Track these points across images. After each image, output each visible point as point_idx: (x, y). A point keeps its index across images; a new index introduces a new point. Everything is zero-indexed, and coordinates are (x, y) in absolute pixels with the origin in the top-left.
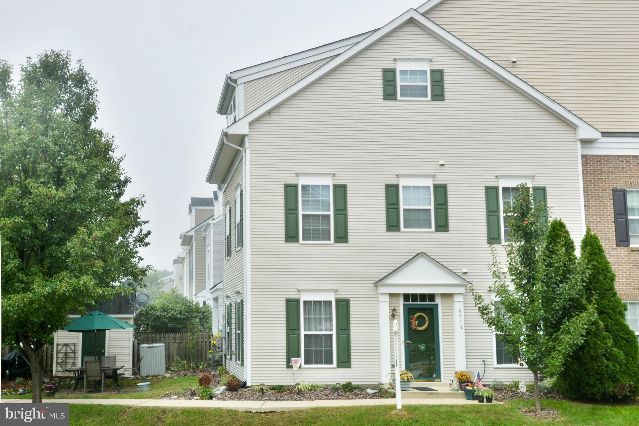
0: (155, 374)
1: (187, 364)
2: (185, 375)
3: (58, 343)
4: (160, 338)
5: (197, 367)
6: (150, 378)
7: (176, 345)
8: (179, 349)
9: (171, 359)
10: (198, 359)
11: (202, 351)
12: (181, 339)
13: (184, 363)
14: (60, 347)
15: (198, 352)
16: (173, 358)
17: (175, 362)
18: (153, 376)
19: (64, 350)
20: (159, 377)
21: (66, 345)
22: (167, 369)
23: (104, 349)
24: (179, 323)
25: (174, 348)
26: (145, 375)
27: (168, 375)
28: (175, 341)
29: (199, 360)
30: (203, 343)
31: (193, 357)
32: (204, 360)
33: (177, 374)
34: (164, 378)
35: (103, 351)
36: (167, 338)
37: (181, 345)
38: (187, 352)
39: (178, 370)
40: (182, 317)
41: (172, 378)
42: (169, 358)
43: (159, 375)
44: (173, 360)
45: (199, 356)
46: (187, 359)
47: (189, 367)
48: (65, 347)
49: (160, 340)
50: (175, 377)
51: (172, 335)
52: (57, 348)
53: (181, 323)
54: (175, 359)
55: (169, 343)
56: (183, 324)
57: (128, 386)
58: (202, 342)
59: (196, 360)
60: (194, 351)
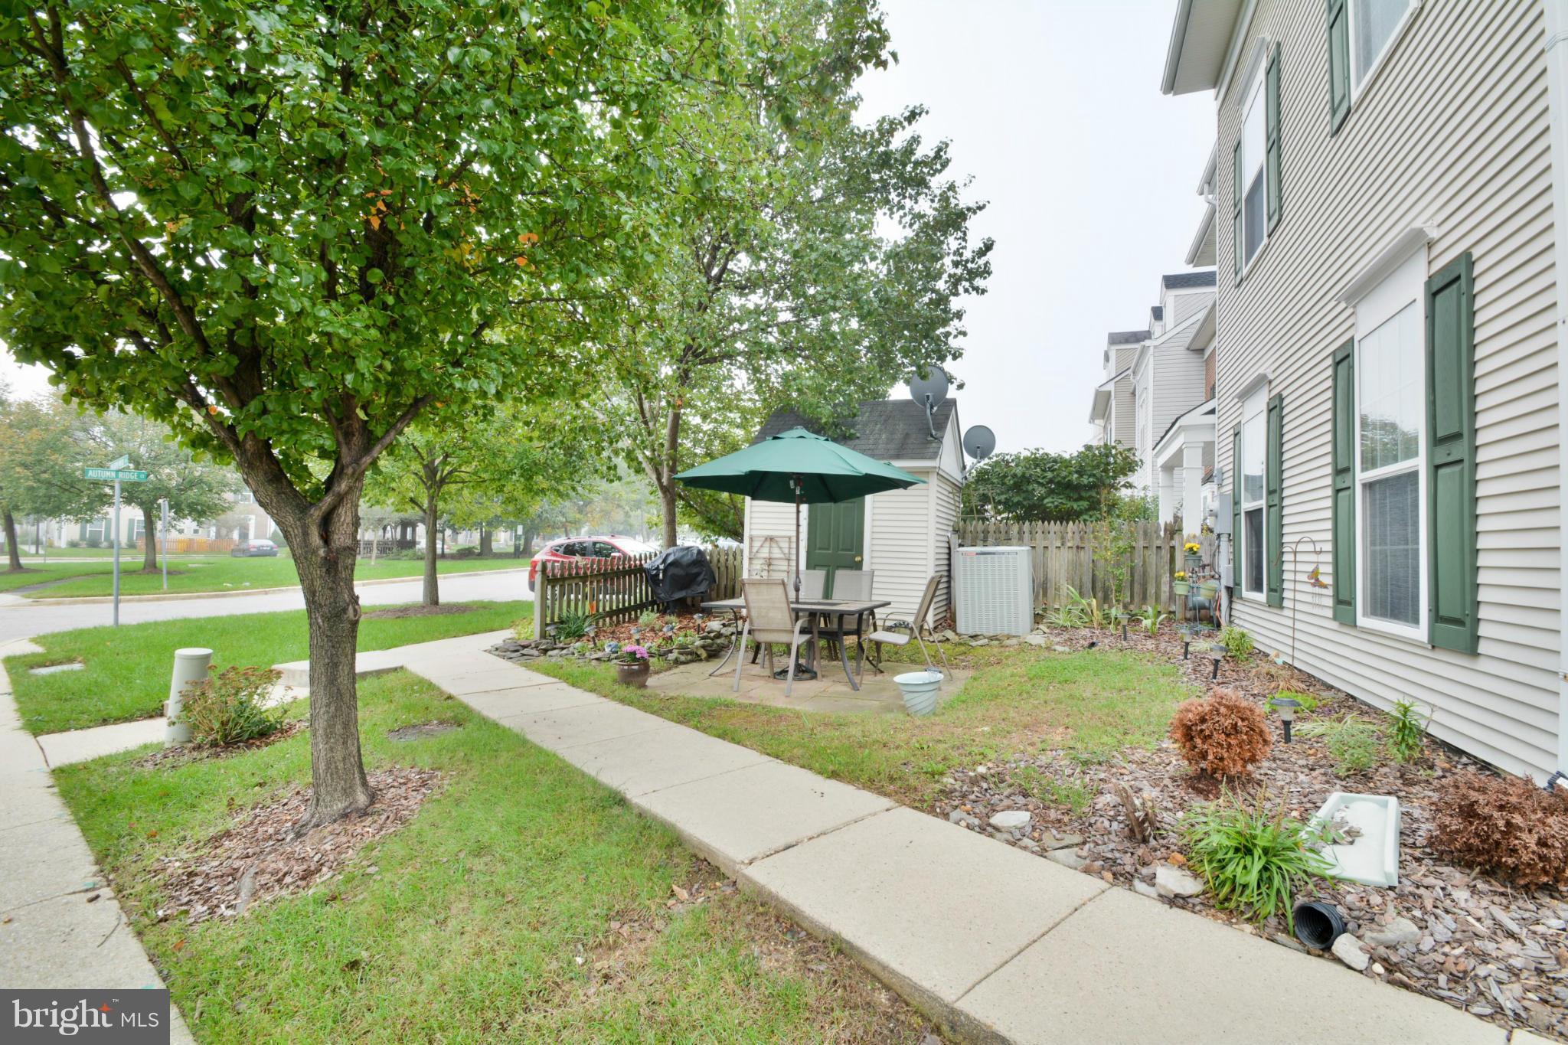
0: (998, 632)
1: (1100, 607)
2: (1093, 645)
3: (754, 533)
4: (1021, 533)
5: (1134, 620)
6: (980, 643)
7: (1066, 555)
8: (1075, 565)
9: (1051, 592)
10: (1132, 596)
11: (1145, 573)
12: (1082, 539)
13: (1089, 605)
14: (757, 544)
15: (1132, 575)
16: (1057, 589)
17: (1064, 600)
18: (991, 639)
19: (765, 553)
20: (1008, 642)
21: (771, 539)
22: (1038, 618)
23: (861, 554)
24: (1076, 496)
25: (1060, 562)
26: (971, 632)
27: (1037, 639)
28: (1063, 544)
29: (1136, 599)
30: (1148, 553)
31: (1119, 590)
32: (1151, 599)
33: (1066, 636)
34: (1024, 647)
35: (858, 559)
36: (1039, 536)
37: (1082, 553)
38: (1100, 574)
39: (1068, 624)
40: (1085, 480)
41: (1048, 648)
42: (1042, 588)
43: (1009, 637)
44: (1057, 596)
45: (1137, 588)
46: (1100, 595)
47: (1107, 617)
48: (767, 544)
49: (1021, 539)
50: (1059, 648)
51: (1054, 527)
52: (751, 547)
53: (1080, 498)
54: (1064, 591)
55: (1046, 548)
56: (1088, 499)
57: (913, 661)
58: (1145, 548)
59: (1128, 600)
60: (1124, 572)
